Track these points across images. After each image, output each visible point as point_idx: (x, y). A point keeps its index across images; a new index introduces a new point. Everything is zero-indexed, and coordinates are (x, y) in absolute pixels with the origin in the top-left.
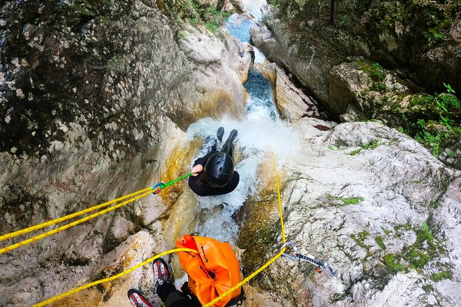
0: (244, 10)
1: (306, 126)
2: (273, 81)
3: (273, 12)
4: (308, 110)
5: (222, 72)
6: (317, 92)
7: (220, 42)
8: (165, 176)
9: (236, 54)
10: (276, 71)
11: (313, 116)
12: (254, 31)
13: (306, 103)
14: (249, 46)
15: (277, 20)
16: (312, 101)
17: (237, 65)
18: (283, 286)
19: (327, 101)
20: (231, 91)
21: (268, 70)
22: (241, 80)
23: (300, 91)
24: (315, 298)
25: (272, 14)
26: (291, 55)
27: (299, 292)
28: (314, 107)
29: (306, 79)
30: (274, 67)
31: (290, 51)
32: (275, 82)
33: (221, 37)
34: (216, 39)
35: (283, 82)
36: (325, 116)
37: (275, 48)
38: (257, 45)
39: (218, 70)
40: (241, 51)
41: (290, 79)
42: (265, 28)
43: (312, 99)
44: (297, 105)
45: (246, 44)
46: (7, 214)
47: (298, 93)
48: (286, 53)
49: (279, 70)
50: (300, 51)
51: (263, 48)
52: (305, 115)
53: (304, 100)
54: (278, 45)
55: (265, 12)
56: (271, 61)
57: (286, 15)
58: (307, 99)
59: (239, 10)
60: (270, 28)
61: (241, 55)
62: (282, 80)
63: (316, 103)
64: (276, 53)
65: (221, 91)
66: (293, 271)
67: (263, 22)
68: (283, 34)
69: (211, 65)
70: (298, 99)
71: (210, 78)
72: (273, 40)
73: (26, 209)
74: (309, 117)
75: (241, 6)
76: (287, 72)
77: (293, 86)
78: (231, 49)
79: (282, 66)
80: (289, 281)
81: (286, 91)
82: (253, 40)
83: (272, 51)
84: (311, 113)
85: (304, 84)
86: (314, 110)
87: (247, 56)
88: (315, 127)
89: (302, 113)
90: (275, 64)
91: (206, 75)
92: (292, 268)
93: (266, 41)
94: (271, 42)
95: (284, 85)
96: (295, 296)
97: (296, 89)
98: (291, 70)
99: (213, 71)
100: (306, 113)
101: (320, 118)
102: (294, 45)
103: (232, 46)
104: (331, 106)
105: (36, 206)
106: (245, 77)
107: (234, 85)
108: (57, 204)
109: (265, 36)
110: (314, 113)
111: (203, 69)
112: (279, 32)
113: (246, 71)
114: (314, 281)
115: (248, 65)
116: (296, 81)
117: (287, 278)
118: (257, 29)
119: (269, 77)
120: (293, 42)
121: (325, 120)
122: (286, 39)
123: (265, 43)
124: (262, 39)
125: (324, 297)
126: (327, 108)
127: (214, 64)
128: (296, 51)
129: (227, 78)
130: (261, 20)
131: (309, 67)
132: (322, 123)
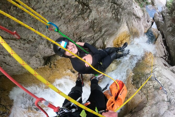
0: (155, 5)
1: (160, 61)
2: (156, 38)
3: (167, 10)
4: (164, 56)
5: (140, 23)
6: (171, 51)
7: (142, 12)
8: (117, 38)
9: (146, 20)
10: (159, 34)
11: (165, 59)
12: (156, 15)
13: (165, 53)
14: (152, 20)
15: (168, 14)
16: (167, 53)
17: (145, 25)
18: (145, 90)
19: (173, 57)
20: (140, 32)
21: (156, 33)
22: (144, 31)
23: (165, 47)
24: (156, 97)
25: (166, 11)
26: (168, 31)
27: (150, 94)
28: (167, 56)
29: (169, 44)
30: (159, 33)
31: (168, 29)
32: (157, 39)
33: (143, 11)
34: (141, 11)
35: (160, 40)
36: (169, 62)
37: (163, 25)
38: (156, 21)
39: (139, 22)
40: (149, 20)
41: (163, 40)
42: (161, 16)
43: (168, 53)
44: (161, 52)
45: (151, 18)
46: (81, 5)
47: (164, 48)
48: (166, 29)
49: (160, 35)
50: (172, 31)
51: (158, 23)
52: (162, 57)
53: (164, 51)
54: (165, 25)
55: (164, 9)
56: (159, 30)
57: (172, 14)
58: (166, 52)
59: (153, 4)
60: (163, 17)
61: (148, 22)
62: (160, 39)
63: (169, 55)
64: (162, 28)
65: (137, 30)
66: (151, 87)
67: (161, 13)
68: (168, 21)
69: (137, 18)
70: (163, 50)
71: (135, 23)
72: (163, 22)
73: (86, 9)
74: (163, 59)
75: (154, 3)
76: (163, 37)
77: (163, 44)
78: (145, 17)
79: (162, 34)
80: (148, 89)
81: (160, 44)
82: (155, 18)
83: (161, 26)
84: (165, 58)
85: (168, 45)
86: (166, 57)
87: (150, 23)
88: (164, 64)
89: (161, 56)
90: (160, 31)
91: (135, 21)
92: (151, 86)
93: (160, 21)
94: (162, 22)
95: (160, 41)
96: (148, 95)
97: (163, 46)
98: (165, 37)
99: (137, 21)
100: (163, 57)
101: (167, 62)
102: (171, 28)
103: (146, 17)
104: (173, 60)
105: (88, 11)
106: (146, 31)
107: (142, 31)
108: (93, 16)
109: (160, 19)
110: (166, 59)
111: (135, 18)
112: (167, 19)
113: (147, 29)
114: (158, 92)
115: (149, 27)
116: (165, 42)
117: (148, 88)
118: (158, 15)
119: (155, 36)
120: (171, 26)
121: (169, 63)
122: (169, 23)
123: (159, 21)
124: (158, 20)
125: (160, 99)
126: (172, 60)
127: (138, 19)
128: (171, 30)
129: (141, 27)
130: (160, 12)
131: (173, 39)
132: (167, 64)
